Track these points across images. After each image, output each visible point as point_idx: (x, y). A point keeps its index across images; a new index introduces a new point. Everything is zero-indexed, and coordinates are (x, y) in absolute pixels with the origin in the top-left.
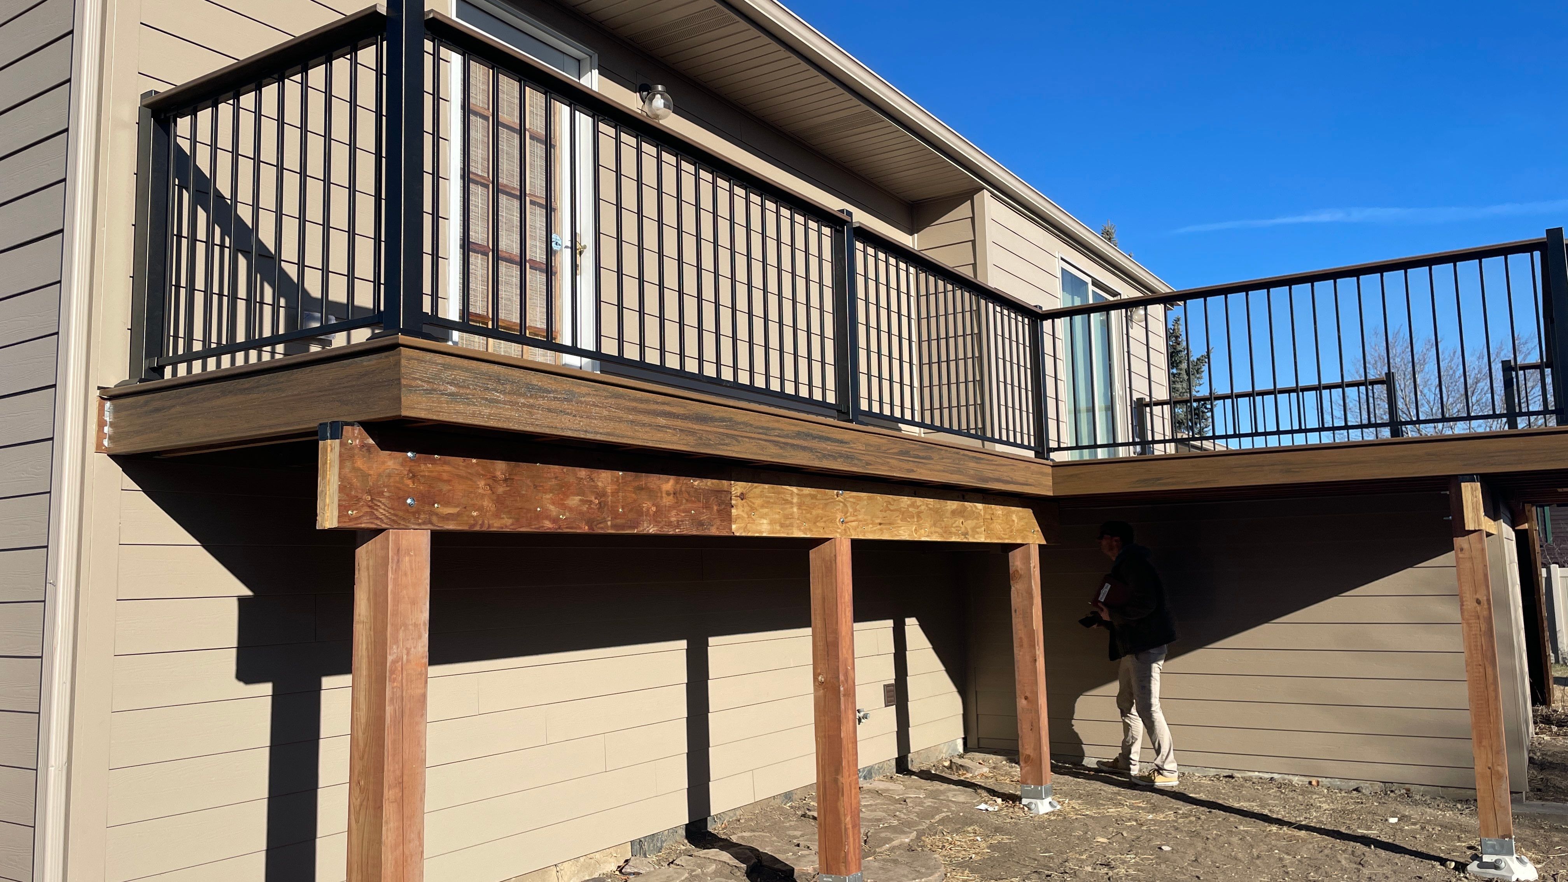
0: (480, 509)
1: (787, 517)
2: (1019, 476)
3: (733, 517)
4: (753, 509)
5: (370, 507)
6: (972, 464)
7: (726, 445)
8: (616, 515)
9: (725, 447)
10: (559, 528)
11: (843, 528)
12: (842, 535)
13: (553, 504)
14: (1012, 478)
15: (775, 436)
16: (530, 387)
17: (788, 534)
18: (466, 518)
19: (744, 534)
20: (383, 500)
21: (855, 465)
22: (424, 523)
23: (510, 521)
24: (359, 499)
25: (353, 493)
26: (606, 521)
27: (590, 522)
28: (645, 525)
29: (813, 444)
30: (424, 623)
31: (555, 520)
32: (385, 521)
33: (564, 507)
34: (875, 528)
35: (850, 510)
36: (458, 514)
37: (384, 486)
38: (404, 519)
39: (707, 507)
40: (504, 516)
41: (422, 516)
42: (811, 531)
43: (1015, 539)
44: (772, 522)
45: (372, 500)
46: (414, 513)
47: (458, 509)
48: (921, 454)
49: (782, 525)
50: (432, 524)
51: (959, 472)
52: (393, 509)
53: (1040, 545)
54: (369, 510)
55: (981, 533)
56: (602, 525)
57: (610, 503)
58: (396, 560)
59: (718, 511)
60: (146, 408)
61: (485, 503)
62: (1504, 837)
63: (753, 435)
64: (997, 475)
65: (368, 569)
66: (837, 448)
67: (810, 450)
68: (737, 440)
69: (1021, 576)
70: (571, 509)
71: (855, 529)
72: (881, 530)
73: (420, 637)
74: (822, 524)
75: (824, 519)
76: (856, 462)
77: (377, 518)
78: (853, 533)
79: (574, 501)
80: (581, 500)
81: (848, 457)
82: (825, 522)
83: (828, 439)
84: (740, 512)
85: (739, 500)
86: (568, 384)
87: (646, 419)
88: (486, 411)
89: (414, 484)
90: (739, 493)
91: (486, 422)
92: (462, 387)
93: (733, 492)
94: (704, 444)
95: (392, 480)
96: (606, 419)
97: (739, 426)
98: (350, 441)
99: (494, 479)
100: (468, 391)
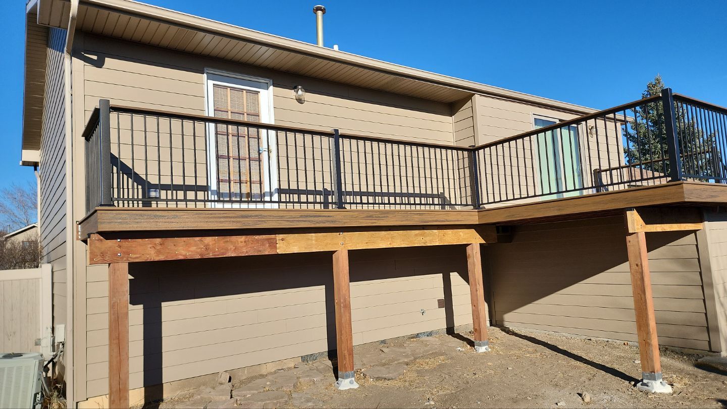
0: (150, 254)
1: (308, 245)
3: (278, 247)
4: (288, 244)
6: (416, 217)
7: (258, 224)
8: (214, 252)
10: (185, 258)
11: (343, 246)
12: (343, 249)
13: (183, 250)
15: (287, 218)
17: (309, 251)
18: (144, 258)
19: (284, 253)
20: (109, 255)
21: (336, 224)
22: (125, 261)
23: (162, 257)
24: (99, 256)
25: (95, 254)
26: (209, 254)
27: (200, 255)
28: (229, 254)
29: (310, 219)
31: (183, 255)
32: (109, 261)
33: (189, 251)
35: (348, 239)
36: (140, 257)
37: (108, 251)
38: (117, 260)
39: (263, 245)
40: (160, 256)
41: (124, 259)
42: (322, 249)
44: (300, 248)
45: (103, 255)
46: (121, 258)
47: (140, 255)
48: (381, 216)
49: (306, 248)
50: (129, 261)
51: (407, 220)
52: (113, 257)
54: (102, 258)
55: (436, 242)
56: (207, 255)
57: (211, 248)
59: (269, 246)
61: (152, 252)
67: (308, 221)
68: (264, 222)
69: (472, 257)
70: (192, 251)
71: (351, 246)
72: (367, 245)
74: (330, 246)
76: (338, 223)
77: (105, 261)
78: (349, 248)
79: (193, 249)
80: (197, 248)
81: (332, 222)
82: (333, 245)
83: (320, 216)
84: (282, 245)
85: (281, 241)
86: (174, 213)
87: (214, 220)
88: (135, 226)
89: (120, 249)
90: (281, 238)
91: (135, 229)
92: (124, 219)
93: (278, 238)
94: (246, 225)
95: (111, 249)
96: (193, 222)
97: (266, 217)
98: (94, 238)
99: (156, 244)
100: (127, 221)
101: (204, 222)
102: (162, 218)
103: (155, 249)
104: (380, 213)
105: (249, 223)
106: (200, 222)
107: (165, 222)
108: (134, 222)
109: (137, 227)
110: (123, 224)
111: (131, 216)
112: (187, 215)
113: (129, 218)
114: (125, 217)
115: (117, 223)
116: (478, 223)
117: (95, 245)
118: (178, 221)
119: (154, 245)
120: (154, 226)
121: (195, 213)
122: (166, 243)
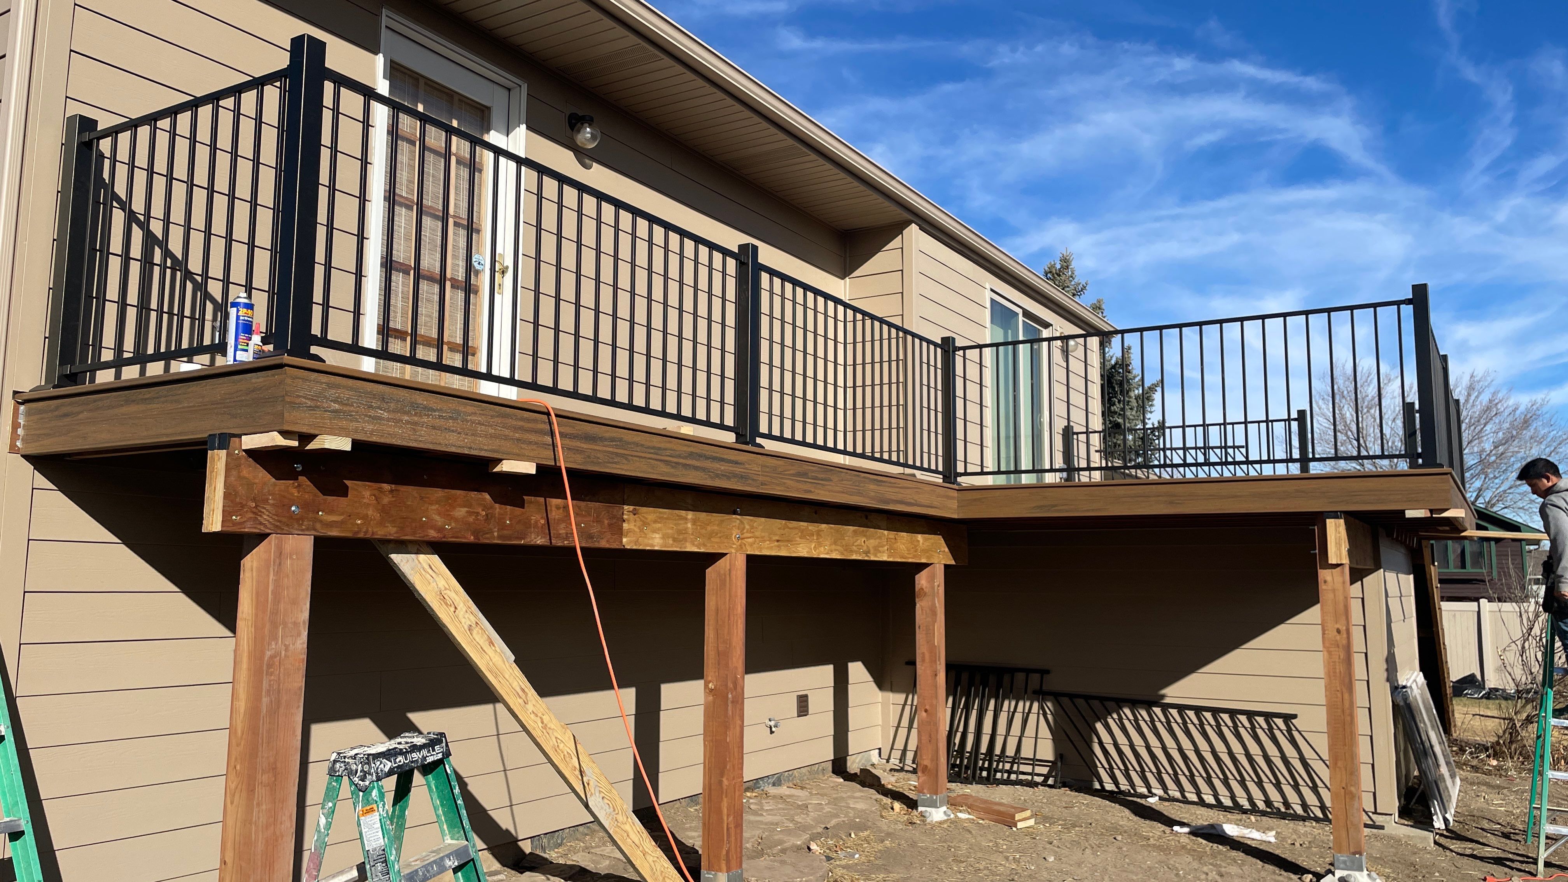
0: (364, 517)
1: (680, 532)
2: (923, 499)
3: (625, 532)
4: (645, 524)
5: (254, 513)
6: (872, 487)
7: (615, 463)
8: (503, 527)
9: (614, 466)
10: (444, 537)
11: (738, 544)
12: (737, 551)
13: (439, 514)
14: (916, 501)
15: (667, 455)
16: (414, 405)
17: (680, 548)
18: (350, 526)
19: (634, 547)
20: (268, 507)
21: (749, 485)
22: (308, 529)
23: (395, 529)
24: (243, 506)
25: (238, 500)
26: (493, 532)
27: (476, 533)
28: (533, 537)
29: (706, 464)
30: (304, 622)
31: (441, 530)
32: (269, 526)
33: (450, 518)
34: (772, 545)
35: (747, 527)
36: (342, 522)
37: (270, 495)
38: (287, 525)
39: (598, 521)
40: (389, 525)
41: (305, 523)
42: (704, 545)
43: (920, 559)
44: (664, 537)
45: (256, 507)
46: (298, 520)
47: (342, 517)
48: (819, 476)
49: (675, 540)
50: (315, 530)
51: (859, 494)
52: (277, 515)
53: (946, 566)
54: (251, 515)
55: (884, 552)
56: (487, 536)
57: (497, 515)
58: (277, 561)
59: (610, 525)
60: (56, 413)
61: (370, 512)
62: (1354, 854)
63: (643, 455)
64: (899, 497)
65: (252, 570)
66: (731, 469)
67: (704, 469)
68: (626, 459)
69: (925, 594)
70: (456, 520)
71: (751, 545)
72: (779, 546)
73: (299, 635)
74: (717, 540)
75: (719, 535)
76: (750, 481)
77: (261, 523)
78: (748, 548)
79: (461, 512)
80: (467, 512)
81: (743, 477)
82: (720, 537)
83: (722, 460)
84: (632, 526)
85: (631, 515)
86: (454, 403)
87: (533, 437)
88: (370, 427)
89: (299, 492)
90: (631, 508)
91: (368, 437)
92: (346, 405)
93: (626, 507)
94: (592, 462)
95: (277, 488)
96: (492, 436)
97: (629, 446)
98: (237, 452)
99: (380, 490)
100: (352, 408)
101: (512, 439)
102: (428, 416)
103: (379, 503)
104: (819, 467)
105: (598, 458)
106: (506, 438)
107: (434, 428)
108: (366, 415)
109: (373, 431)
110: (342, 418)
111: (360, 396)
112: (480, 414)
113: (357, 403)
114: (348, 399)
115: (329, 411)
116: (955, 516)
117: (239, 472)
118: (461, 429)
119: (376, 492)
120: (409, 435)
121: (496, 412)
122: (403, 488)
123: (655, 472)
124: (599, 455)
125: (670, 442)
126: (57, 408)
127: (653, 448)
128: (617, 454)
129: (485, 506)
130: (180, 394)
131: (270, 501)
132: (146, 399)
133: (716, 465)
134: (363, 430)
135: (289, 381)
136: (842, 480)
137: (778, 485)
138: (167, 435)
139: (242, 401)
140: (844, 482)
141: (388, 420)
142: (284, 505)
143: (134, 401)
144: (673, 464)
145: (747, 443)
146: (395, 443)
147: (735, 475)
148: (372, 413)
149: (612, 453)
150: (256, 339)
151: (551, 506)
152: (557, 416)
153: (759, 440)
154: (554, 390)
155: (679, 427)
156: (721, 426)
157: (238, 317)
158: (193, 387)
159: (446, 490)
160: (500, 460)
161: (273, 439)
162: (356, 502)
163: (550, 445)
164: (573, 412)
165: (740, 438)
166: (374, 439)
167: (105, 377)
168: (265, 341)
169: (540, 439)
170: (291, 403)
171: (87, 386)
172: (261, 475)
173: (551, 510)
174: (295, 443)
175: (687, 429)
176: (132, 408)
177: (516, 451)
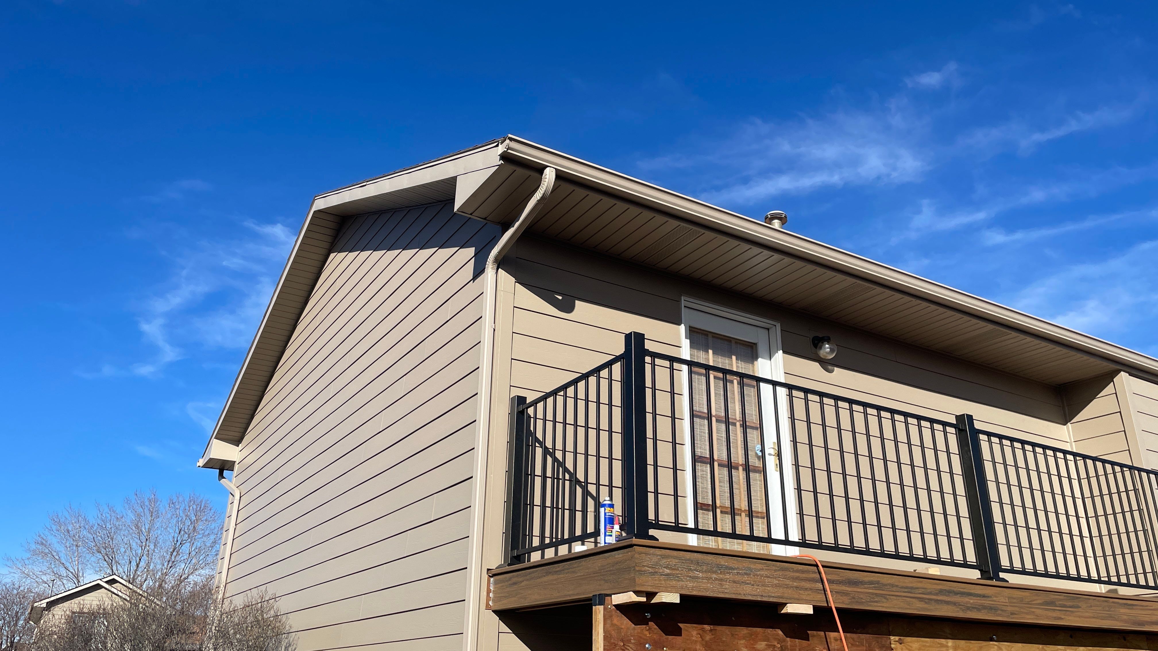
7: (876, 602)
9: (876, 604)
13: (746, 647)
15: (918, 593)
16: (720, 566)
20: (631, 645)
21: (999, 615)
24: (615, 645)
25: (612, 641)
29: (957, 599)
37: (632, 636)
39: (870, 650)
45: (624, 645)
48: (1068, 604)
57: (789, 647)
60: (509, 582)
61: (698, 647)
63: (898, 594)
66: (979, 601)
67: (955, 604)
68: (885, 598)
76: (1000, 612)
79: (761, 645)
81: (991, 609)
83: (970, 594)
85: (898, 644)
86: (746, 563)
87: (808, 585)
88: (691, 585)
89: (650, 634)
90: (897, 638)
91: (691, 592)
92: (674, 569)
93: (892, 638)
94: (857, 602)
95: (636, 632)
96: (776, 586)
97: (886, 587)
98: (609, 607)
99: (703, 630)
100: (678, 572)
101: (792, 587)
102: (729, 573)
103: (703, 640)
104: (1065, 596)
105: (862, 598)
106: (787, 587)
107: (734, 582)
108: (688, 576)
109: (693, 587)
110: (672, 579)
111: (683, 562)
112: (766, 569)
113: (681, 568)
114: (675, 565)
115: (664, 575)
117: (612, 621)
118: (754, 581)
119: (700, 632)
120: (718, 588)
121: (778, 567)
122: (719, 628)
123: (913, 608)
124: (862, 596)
125: (921, 582)
126: (510, 579)
127: (907, 588)
128: (876, 594)
129: (779, 640)
130: (575, 567)
131: (632, 641)
132: (557, 571)
133: (966, 600)
134: (686, 587)
135: (637, 556)
136: (1091, 606)
137: (1027, 614)
138: (570, 595)
139: (610, 571)
140: (1093, 608)
141: (703, 578)
142: (641, 644)
143: (550, 573)
144: (927, 601)
145: (991, 579)
146: (709, 595)
147: (984, 607)
148: (691, 574)
149: (872, 594)
150: (617, 527)
151: (830, 638)
152: (823, 566)
153: (1002, 575)
154: (820, 546)
155: (927, 569)
156: (965, 565)
157: (605, 514)
158: (583, 562)
159: (749, 628)
160: (786, 604)
161: (630, 597)
162: (688, 640)
163: (821, 590)
164: (836, 563)
165: (985, 574)
166: (695, 593)
167: (536, 557)
168: (621, 528)
169: (813, 586)
170: (639, 571)
171: (526, 564)
172: (625, 622)
173: (831, 642)
174: (644, 599)
175: (935, 570)
176: (550, 577)
177: (796, 596)
